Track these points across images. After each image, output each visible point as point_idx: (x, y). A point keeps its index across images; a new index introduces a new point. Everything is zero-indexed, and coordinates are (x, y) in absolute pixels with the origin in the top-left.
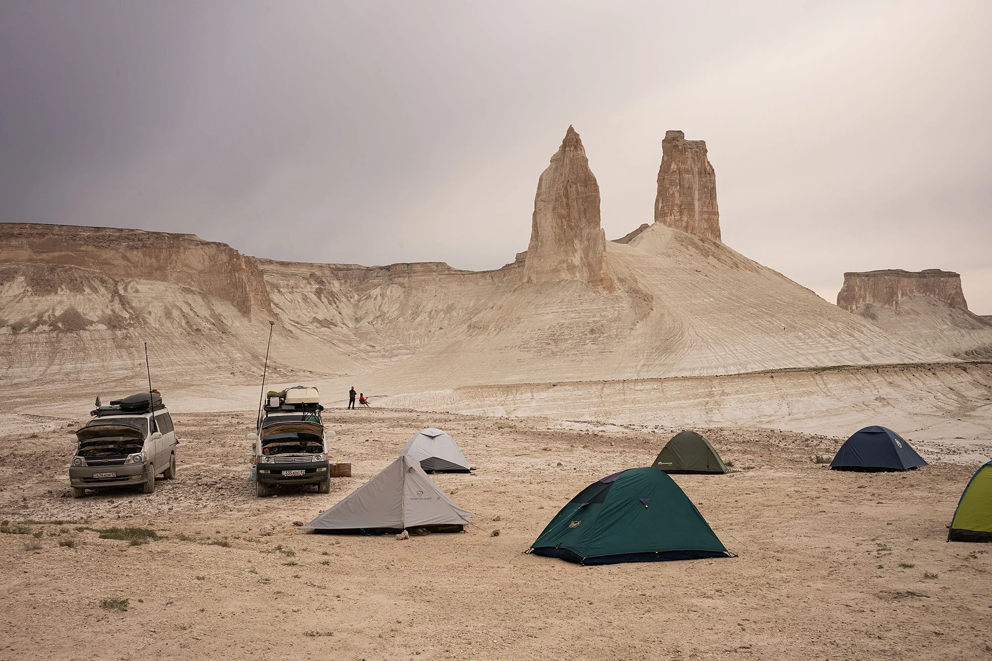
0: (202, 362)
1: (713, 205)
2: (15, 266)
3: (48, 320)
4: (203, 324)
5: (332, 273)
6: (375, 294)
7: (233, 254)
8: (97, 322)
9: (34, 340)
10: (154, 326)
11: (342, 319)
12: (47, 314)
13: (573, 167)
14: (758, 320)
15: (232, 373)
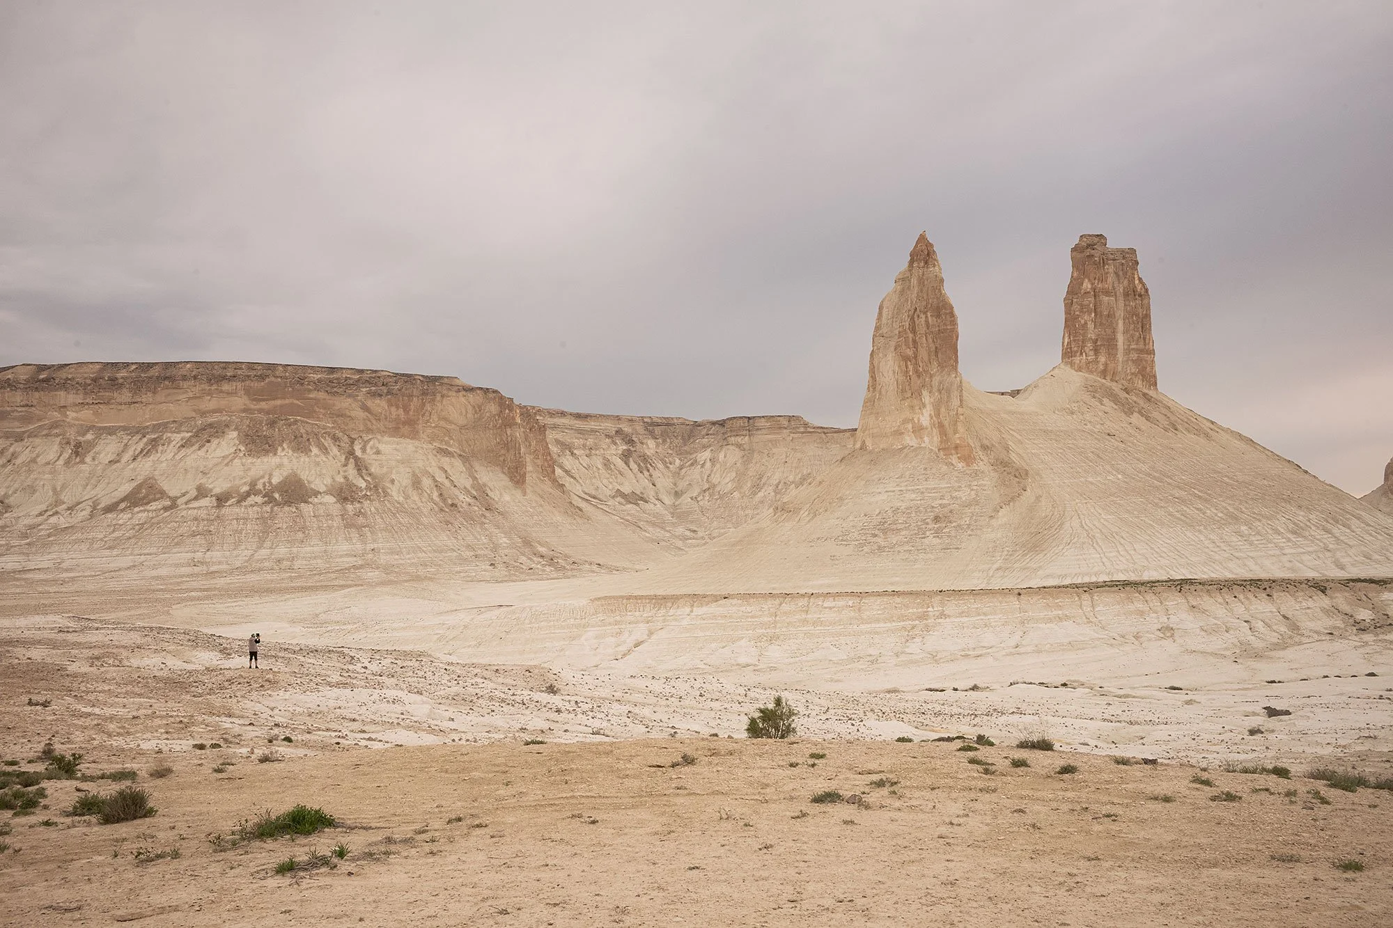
0: (454, 548)
1: (1145, 341)
2: (226, 417)
3: (262, 489)
4: (461, 497)
5: (647, 429)
6: (703, 458)
7: (505, 403)
8: (324, 492)
9: (242, 515)
10: (396, 498)
11: (657, 493)
12: (262, 481)
13: (922, 291)
14: (1183, 507)
15: (492, 564)
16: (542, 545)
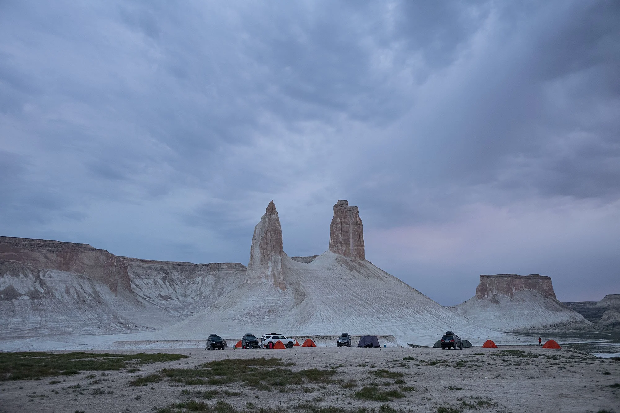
0: (83, 320)
1: (360, 242)
4: (87, 297)
5: (174, 267)
6: (198, 280)
7: (109, 256)
8: (24, 294)
10: (57, 297)
11: (177, 295)
13: (269, 224)
14: (360, 307)
15: (99, 327)
16: (122, 318)
